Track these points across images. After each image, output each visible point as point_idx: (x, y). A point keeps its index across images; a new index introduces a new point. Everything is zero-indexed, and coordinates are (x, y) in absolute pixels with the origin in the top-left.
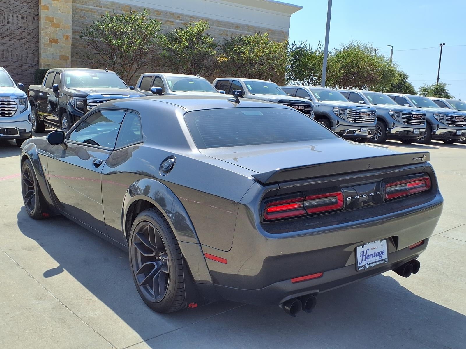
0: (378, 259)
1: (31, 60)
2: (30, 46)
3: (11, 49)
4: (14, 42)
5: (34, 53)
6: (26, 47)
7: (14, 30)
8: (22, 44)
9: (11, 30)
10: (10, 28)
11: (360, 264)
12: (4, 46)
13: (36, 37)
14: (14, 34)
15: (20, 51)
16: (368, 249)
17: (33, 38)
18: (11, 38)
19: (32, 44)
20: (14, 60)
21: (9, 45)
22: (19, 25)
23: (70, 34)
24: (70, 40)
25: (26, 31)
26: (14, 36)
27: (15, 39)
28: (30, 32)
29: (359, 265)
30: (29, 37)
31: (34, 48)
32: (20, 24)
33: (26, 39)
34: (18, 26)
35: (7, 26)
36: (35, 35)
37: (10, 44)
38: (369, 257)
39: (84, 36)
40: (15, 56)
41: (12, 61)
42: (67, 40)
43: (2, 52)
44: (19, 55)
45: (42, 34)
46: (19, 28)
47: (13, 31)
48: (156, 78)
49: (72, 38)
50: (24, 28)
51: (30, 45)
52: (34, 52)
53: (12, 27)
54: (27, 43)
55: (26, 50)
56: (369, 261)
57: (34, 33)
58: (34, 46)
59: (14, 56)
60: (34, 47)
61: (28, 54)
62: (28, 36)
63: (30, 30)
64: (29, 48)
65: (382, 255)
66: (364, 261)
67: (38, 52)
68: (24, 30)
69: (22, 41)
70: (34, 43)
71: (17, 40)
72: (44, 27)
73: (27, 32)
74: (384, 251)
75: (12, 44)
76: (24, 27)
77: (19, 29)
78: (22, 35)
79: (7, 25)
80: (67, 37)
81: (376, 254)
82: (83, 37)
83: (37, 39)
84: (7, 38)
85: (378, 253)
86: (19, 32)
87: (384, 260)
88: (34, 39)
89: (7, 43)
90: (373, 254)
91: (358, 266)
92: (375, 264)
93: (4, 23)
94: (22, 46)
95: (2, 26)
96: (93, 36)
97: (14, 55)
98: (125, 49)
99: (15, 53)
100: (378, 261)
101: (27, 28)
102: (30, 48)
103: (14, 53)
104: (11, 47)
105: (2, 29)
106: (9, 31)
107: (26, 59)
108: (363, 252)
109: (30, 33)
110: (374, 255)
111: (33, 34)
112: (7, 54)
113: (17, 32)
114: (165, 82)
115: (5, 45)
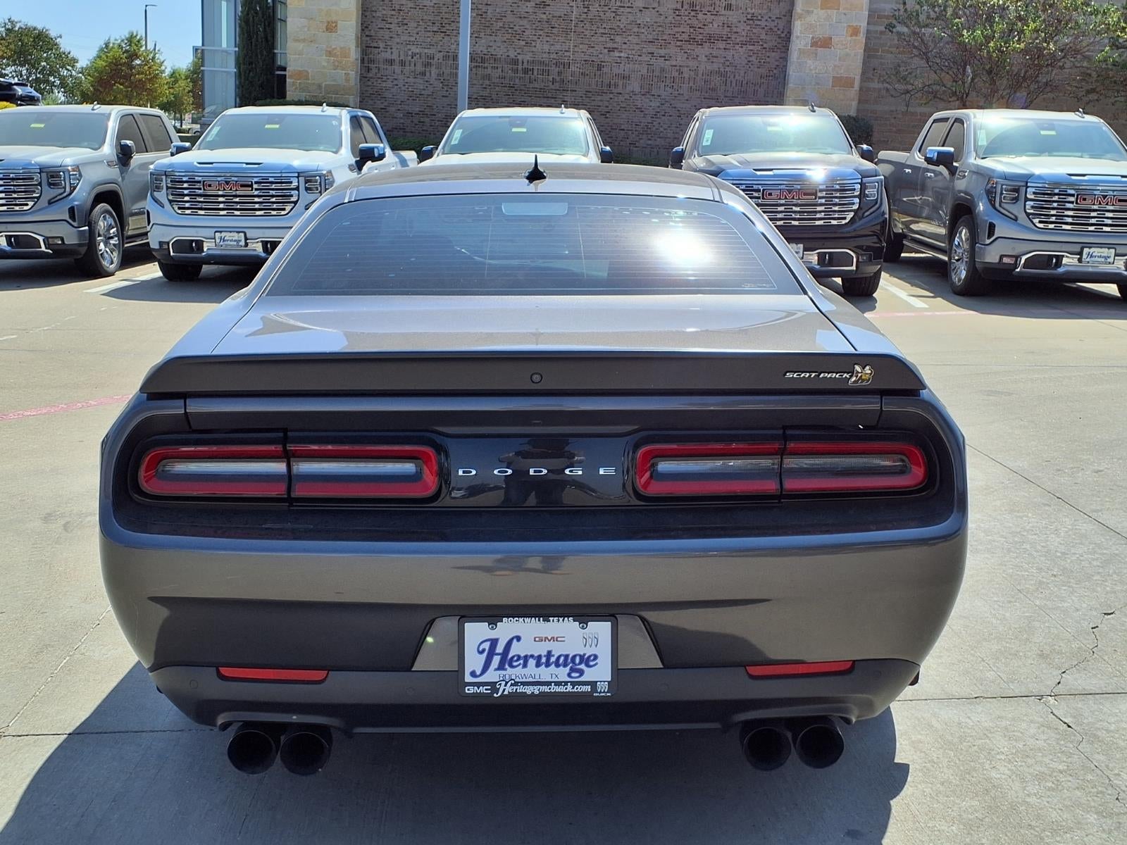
0: (566, 676)
1: (768, 93)
2: (768, 60)
3: (727, 69)
4: (734, 52)
5: (775, 74)
6: (760, 62)
7: (739, 25)
8: (751, 56)
9: (732, 24)
10: (730, 19)
11: (473, 674)
12: (712, 62)
13: (783, 35)
14: (737, 33)
15: (745, 73)
16: (518, 639)
17: (777, 39)
18: (730, 44)
19: (774, 54)
20: (729, 94)
21: (722, 60)
22: (749, 10)
23: (864, 24)
24: (862, 38)
25: (763, 23)
26: (736, 38)
27: (738, 44)
28: (773, 25)
29: (468, 679)
30: (768, 38)
31: (777, 63)
32: (752, 9)
33: (761, 43)
34: (748, 13)
35: (723, 15)
36: (783, 32)
37: (725, 57)
38: (522, 662)
39: (896, 24)
40: (734, 84)
41: (726, 97)
42: (854, 38)
43: (707, 77)
44: (742, 82)
45: (798, 26)
46: (749, 17)
47: (736, 27)
48: (955, 124)
49: (868, 31)
50: (759, 18)
51: (768, 57)
52: (775, 71)
53: (733, 17)
54: (764, 52)
55: (758, 68)
56: (517, 672)
57: (781, 28)
58: (777, 58)
59: (731, 85)
60: (777, 61)
61: (761, 77)
62: (766, 34)
63: (773, 21)
64: (766, 62)
65: (583, 666)
66: (496, 670)
67: (786, 72)
68: (759, 23)
69: (751, 47)
70: (777, 52)
71: (742, 47)
72: (803, 10)
73: (766, 26)
74: (596, 657)
75: (729, 58)
76: (760, 14)
77: (748, 19)
78: (753, 33)
79: (723, 12)
80: (855, 32)
81: (553, 659)
82: (894, 27)
83: (786, 38)
84: (721, 45)
85: (567, 656)
86: (748, 28)
87: (593, 684)
88: (780, 41)
89: (718, 55)
90: (540, 657)
91: (466, 681)
92: (545, 689)
93: (717, 9)
94: (751, 59)
95: (713, 17)
96: (918, 24)
97: (731, 82)
98: (993, 52)
99: (734, 77)
100: (558, 684)
101: (766, 17)
102: (769, 63)
103: (732, 77)
104: (728, 63)
105: (712, 23)
106: (726, 25)
107: (757, 91)
108: (494, 642)
109: (771, 29)
110: (544, 660)
111: (778, 29)
112: (717, 80)
113: (743, 29)
114: (969, 135)
115: (715, 60)
